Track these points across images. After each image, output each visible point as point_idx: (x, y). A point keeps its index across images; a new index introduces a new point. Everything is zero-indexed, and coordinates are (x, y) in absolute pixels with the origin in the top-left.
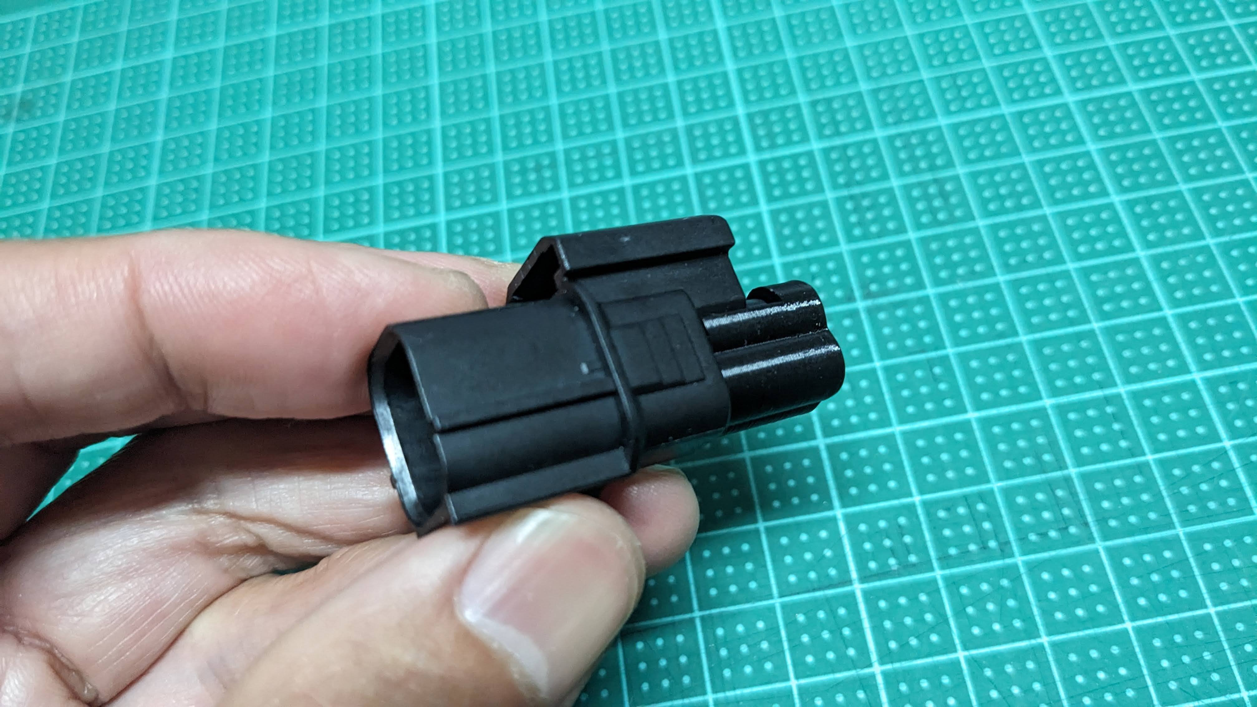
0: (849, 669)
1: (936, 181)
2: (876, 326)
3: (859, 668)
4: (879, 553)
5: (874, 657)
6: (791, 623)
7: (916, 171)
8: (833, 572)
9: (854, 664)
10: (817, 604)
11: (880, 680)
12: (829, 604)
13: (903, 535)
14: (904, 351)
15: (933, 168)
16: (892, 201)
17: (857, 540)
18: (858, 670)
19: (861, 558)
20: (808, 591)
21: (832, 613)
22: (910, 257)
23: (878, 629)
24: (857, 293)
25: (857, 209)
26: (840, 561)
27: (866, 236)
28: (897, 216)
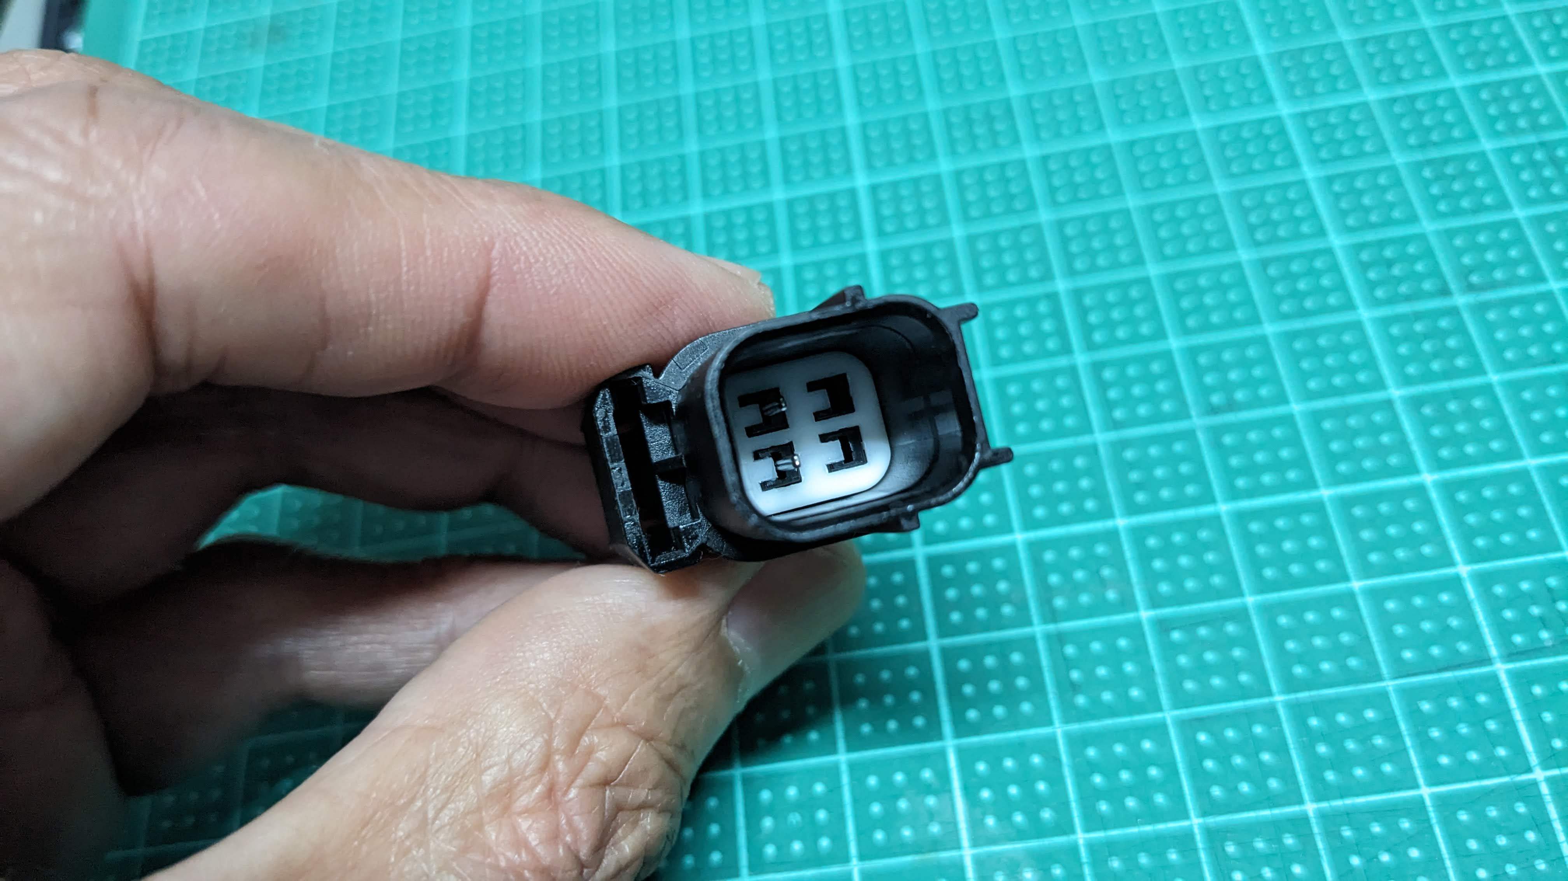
0: (1500, 775)
1: (1543, 144)
2: (1489, 328)
3: (1514, 773)
4: (1526, 624)
5: (1534, 759)
6: (1414, 713)
7: (1514, 130)
8: (1463, 647)
9: (1506, 768)
10: (1448, 689)
11: (1544, 789)
12: (1466, 689)
13: (1554, 601)
14: (1528, 361)
15: (1536, 128)
16: (1486, 168)
17: (1494, 607)
18: (1512, 776)
19: (1503, 630)
20: (1431, 672)
21: (1469, 699)
22: (1520, 239)
23: (1534, 721)
24: (1453, 286)
25: (1439, 177)
26: (1473, 633)
27: (1457, 212)
28: (1495, 187)
